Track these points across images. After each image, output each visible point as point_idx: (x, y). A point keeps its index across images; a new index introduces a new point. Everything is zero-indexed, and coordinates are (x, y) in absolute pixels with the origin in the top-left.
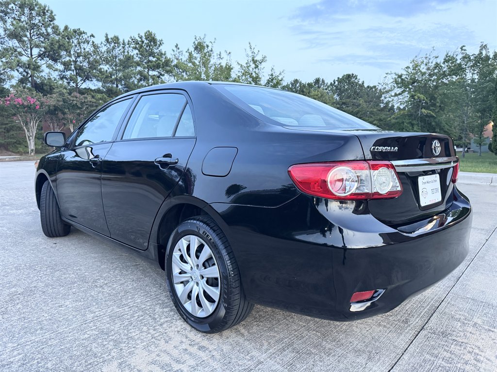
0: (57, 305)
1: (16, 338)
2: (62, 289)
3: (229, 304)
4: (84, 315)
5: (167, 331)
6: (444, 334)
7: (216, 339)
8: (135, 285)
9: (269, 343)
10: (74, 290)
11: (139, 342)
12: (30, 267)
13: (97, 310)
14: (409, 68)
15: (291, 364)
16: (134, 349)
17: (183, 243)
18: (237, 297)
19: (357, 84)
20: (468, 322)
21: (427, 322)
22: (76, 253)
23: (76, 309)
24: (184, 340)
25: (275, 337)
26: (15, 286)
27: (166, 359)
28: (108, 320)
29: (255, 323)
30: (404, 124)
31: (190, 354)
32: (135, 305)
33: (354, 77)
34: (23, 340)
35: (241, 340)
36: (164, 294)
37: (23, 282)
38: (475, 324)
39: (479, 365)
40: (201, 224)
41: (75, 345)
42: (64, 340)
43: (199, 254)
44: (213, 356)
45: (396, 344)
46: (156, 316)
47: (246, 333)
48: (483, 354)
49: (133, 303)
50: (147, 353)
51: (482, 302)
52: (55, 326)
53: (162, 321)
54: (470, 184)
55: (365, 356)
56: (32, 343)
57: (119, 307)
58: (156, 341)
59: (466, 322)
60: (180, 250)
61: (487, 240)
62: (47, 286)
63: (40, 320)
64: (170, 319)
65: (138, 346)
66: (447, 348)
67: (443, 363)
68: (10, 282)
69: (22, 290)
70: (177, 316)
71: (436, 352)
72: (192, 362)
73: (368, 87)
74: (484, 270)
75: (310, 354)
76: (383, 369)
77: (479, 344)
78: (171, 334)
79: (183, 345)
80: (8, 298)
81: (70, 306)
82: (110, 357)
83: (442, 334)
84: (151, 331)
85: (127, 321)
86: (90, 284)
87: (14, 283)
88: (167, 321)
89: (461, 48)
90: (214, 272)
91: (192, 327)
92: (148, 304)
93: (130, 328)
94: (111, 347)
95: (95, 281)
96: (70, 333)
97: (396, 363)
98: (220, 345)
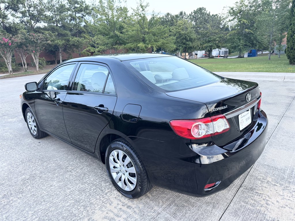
0: (49, 185)
1: (33, 208)
2: (50, 174)
3: (142, 187)
4: (65, 191)
5: (110, 198)
6: (252, 189)
7: (135, 201)
8: (89, 169)
9: (163, 201)
10: (56, 175)
11: (96, 205)
12: (29, 161)
13: (71, 187)
14: (238, 3)
15: (174, 213)
16: (94, 210)
17: (115, 153)
18: (146, 183)
19: (206, 14)
20: (265, 181)
21: (243, 182)
22: (53, 149)
23: (60, 188)
24: (119, 203)
25: (165, 197)
26: (24, 174)
27: (111, 215)
28: (78, 193)
29: (155, 189)
30: (234, 39)
31: (123, 211)
32: (90, 182)
33: (204, 9)
34: (36, 209)
35: (148, 201)
36: (105, 174)
37: (28, 171)
38: (268, 181)
39: (268, 206)
40: (124, 145)
41: (64, 210)
42: (57, 207)
43: (124, 160)
44: (135, 211)
45: (227, 197)
46: (103, 189)
47: (150, 196)
48: (270, 200)
49: (89, 181)
50: (101, 212)
51: (272, 167)
52: (51, 199)
53: (106, 191)
54: (272, 81)
55: (211, 205)
56: (41, 211)
57: (82, 184)
58: (105, 204)
59: (263, 180)
60: (113, 156)
61: (278, 123)
62: (41, 173)
63: (42, 196)
64: (110, 190)
65: (96, 209)
66: (253, 198)
67: (250, 207)
68: (20, 172)
69: (28, 177)
70: (114, 188)
71: (247, 200)
72: (125, 216)
73: (213, 15)
74: (275, 145)
75: (184, 206)
76: (220, 213)
77: (268, 194)
78: (112, 200)
79: (119, 206)
80: (22, 182)
81: (56, 185)
82: (83, 216)
83: (251, 189)
84: (101, 198)
85: (88, 193)
86: (64, 170)
87: (23, 172)
88: (109, 192)
90: (133, 170)
91: (122, 194)
92: (98, 181)
93: (90, 197)
94: (82, 210)
95: (67, 168)
96: (59, 203)
97: (227, 209)
98: (138, 204)
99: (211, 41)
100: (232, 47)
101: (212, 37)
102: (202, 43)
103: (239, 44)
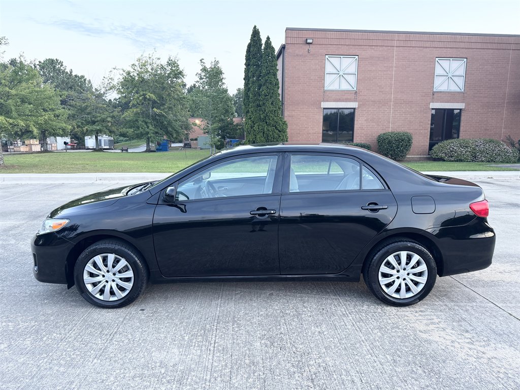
14: (136, 66)
19: (64, 72)
30: (138, 122)
33: (59, 63)
73: (76, 76)
89: (201, 60)
99: (97, 121)
100: (137, 134)
101: (99, 115)
102: (80, 124)
103: (147, 130)
